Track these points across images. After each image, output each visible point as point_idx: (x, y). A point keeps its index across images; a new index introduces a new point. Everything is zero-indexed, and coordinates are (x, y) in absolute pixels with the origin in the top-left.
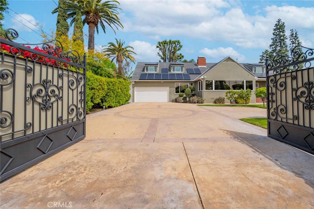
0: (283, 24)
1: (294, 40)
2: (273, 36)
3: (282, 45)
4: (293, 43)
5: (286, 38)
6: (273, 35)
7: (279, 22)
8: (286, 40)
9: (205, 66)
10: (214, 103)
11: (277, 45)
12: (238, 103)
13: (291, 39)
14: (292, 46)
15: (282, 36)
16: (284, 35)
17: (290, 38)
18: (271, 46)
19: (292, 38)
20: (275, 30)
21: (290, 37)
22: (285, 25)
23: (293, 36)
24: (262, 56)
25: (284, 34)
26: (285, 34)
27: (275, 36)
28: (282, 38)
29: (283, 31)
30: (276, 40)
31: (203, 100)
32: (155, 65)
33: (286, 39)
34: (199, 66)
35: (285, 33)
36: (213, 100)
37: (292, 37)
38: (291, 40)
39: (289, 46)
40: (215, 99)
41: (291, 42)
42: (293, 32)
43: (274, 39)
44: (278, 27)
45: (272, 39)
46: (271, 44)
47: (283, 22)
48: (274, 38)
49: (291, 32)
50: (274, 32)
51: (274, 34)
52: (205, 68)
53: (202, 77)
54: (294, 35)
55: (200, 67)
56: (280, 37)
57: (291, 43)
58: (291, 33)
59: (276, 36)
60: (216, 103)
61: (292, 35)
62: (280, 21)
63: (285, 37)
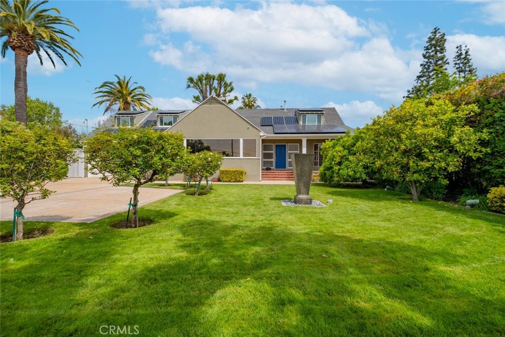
1: (461, 65)
2: (423, 61)
4: (460, 72)
5: (447, 62)
6: (423, 58)
7: (435, 32)
11: (430, 76)
13: (456, 64)
15: (439, 59)
16: (443, 57)
17: (455, 62)
18: (419, 77)
19: (458, 62)
20: (427, 48)
21: (454, 59)
22: (445, 37)
23: (460, 58)
24: (407, 97)
25: (442, 54)
26: (444, 55)
27: (426, 60)
28: (440, 62)
29: (442, 50)
30: (428, 66)
33: (447, 65)
35: (445, 53)
37: (459, 60)
38: (457, 66)
41: (457, 68)
42: (461, 50)
43: (425, 65)
44: (434, 42)
45: (421, 65)
47: (442, 33)
48: (425, 63)
49: (457, 50)
50: (425, 52)
51: (424, 56)
54: (463, 56)
56: (437, 61)
57: (456, 70)
58: (457, 52)
59: (429, 59)
61: (458, 56)
62: (437, 32)
63: (444, 60)
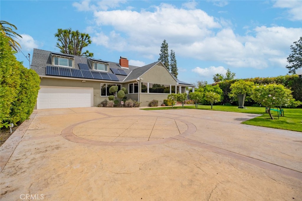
0: (167, 45)
1: (172, 58)
2: (160, 53)
3: (166, 60)
4: (172, 60)
6: (160, 51)
7: (164, 42)
8: (168, 57)
9: (128, 68)
10: (148, 106)
11: (163, 60)
12: (167, 106)
14: (171, 62)
15: (166, 54)
16: (168, 53)
18: (159, 59)
19: (171, 56)
20: (162, 47)
22: (168, 45)
28: (166, 55)
29: (167, 50)
30: (162, 55)
31: (139, 104)
32: (69, 58)
34: (122, 67)
36: (148, 103)
38: (171, 58)
39: (170, 62)
40: (149, 102)
43: (161, 55)
44: (164, 46)
45: (160, 54)
46: (159, 58)
47: (167, 43)
49: (171, 51)
50: (161, 49)
52: (127, 69)
53: (138, 79)
54: (173, 55)
55: (124, 69)
56: (165, 54)
59: (163, 52)
60: (150, 106)
63: (168, 54)
